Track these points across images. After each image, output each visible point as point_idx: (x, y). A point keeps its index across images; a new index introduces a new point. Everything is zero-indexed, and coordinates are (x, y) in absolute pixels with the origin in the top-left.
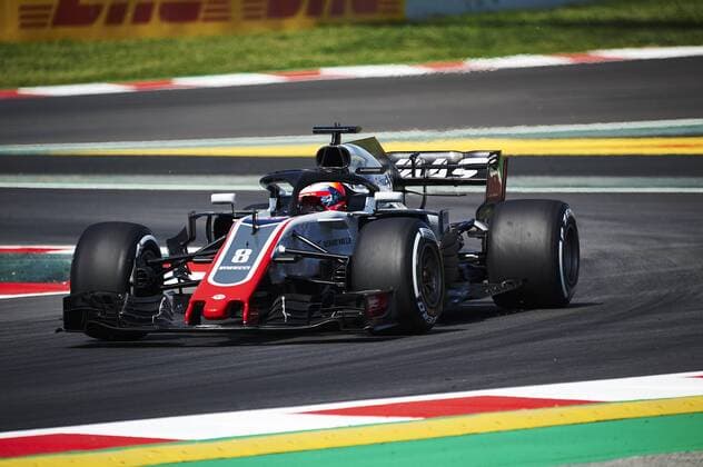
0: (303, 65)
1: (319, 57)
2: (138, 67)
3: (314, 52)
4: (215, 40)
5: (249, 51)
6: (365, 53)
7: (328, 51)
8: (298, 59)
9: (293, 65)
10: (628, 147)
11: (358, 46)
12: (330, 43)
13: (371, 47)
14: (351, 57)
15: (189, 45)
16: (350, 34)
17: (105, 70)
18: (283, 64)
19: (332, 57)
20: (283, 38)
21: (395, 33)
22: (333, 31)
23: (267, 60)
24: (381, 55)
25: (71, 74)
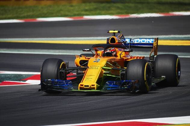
0: (78, 15)
1: (83, 13)
2: (26, 14)
3: (82, 11)
4: (50, 6)
5: (61, 10)
6: (98, 12)
7: (86, 10)
8: (77, 13)
9: (75, 15)
10: (181, 43)
11: (96, 9)
12: (87, 8)
13: (100, 10)
14: (94, 12)
15: (42, 8)
16: (93, 5)
17: (15, 15)
18: (72, 14)
19: (87, 13)
20: (72, 6)
21: (108, 5)
22: (88, 4)
23: (67, 13)
24: (103, 12)
25: (4, 16)
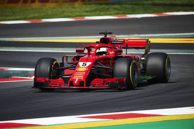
0: (79, 16)
1: (84, 14)
2: (32, 16)
3: (83, 12)
4: (54, 8)
5: (64, 12)
6: (98, 12)
7: (87, 12)
8: (78, 14)
9: (77, 16)
11: (95, 10)
12: (87, 10)
13: (100, 11)
14: (94, 13)
15: (47, 10)
16: (94, 7)
17: (22, 17)
18: (74, 16)
19: (88, 14)
20: (74, 8)
21: (107, 7)
22: (88, 6)
23: (69, 14)
24: (102, 13)
25: (12, 18)
